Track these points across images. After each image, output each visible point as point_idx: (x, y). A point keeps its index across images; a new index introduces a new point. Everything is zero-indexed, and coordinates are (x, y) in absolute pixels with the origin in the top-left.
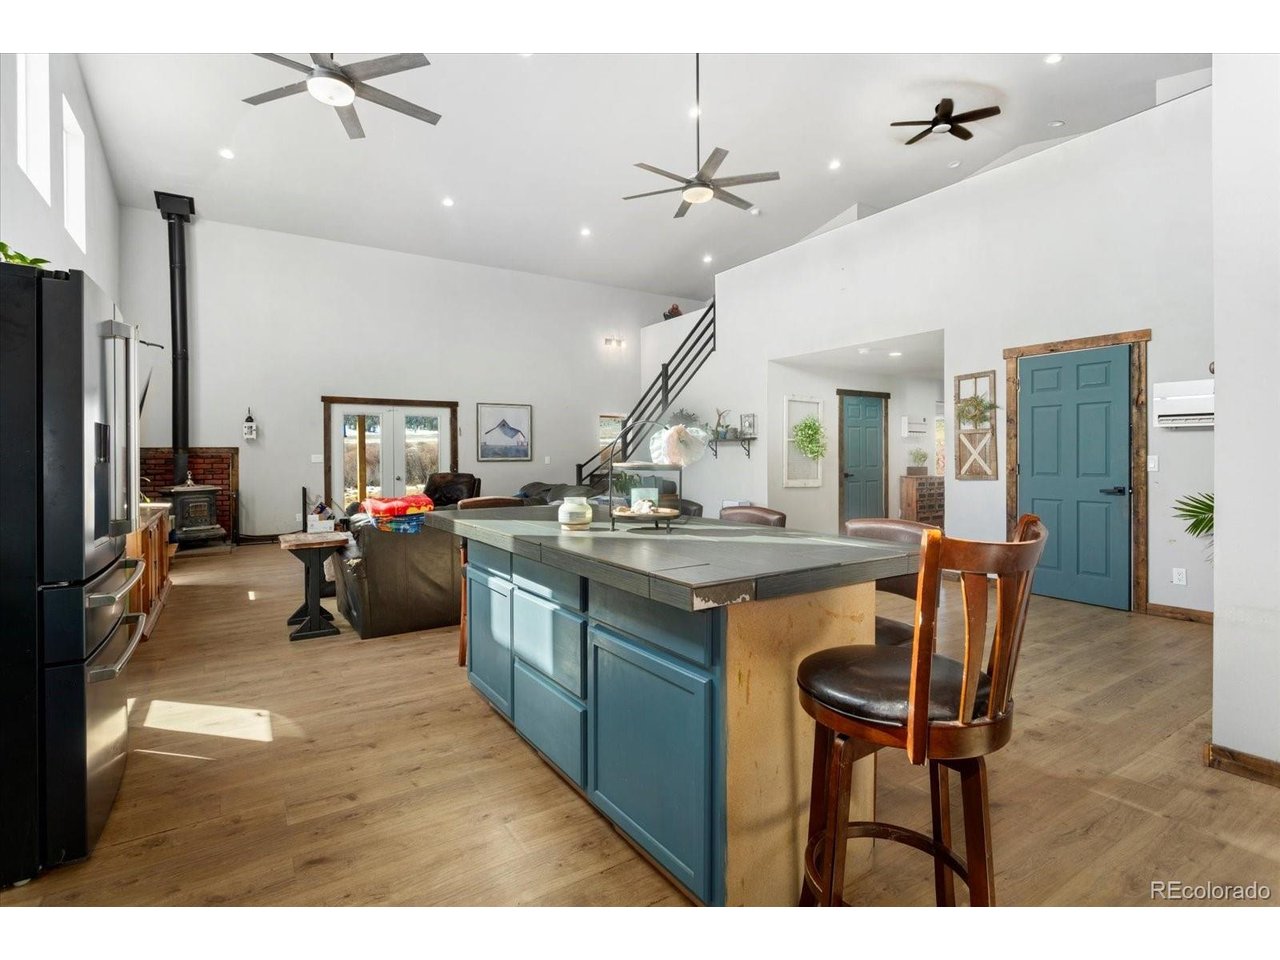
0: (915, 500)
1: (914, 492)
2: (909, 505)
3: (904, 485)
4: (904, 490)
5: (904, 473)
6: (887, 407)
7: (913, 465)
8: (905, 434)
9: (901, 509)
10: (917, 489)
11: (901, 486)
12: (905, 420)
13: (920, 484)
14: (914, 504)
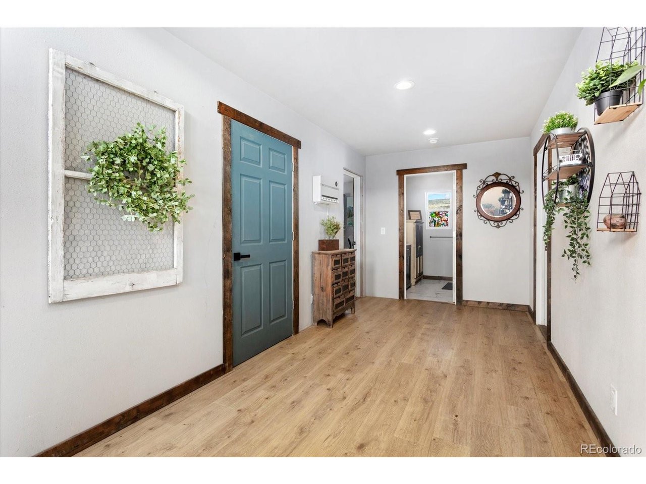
0: (330, 282)
1: (330, 272)
2: (322, 289)
3: (317, 263)
4: (317, 275)
5: (315, 247)
6: (296, 159)
7: (326, 237)
8: (318, 198)
9: (313, 294)
10: (333, 269)
11: (313, 265)
12: (317, 180)
13: (336, 262)
14: (329, 288)
